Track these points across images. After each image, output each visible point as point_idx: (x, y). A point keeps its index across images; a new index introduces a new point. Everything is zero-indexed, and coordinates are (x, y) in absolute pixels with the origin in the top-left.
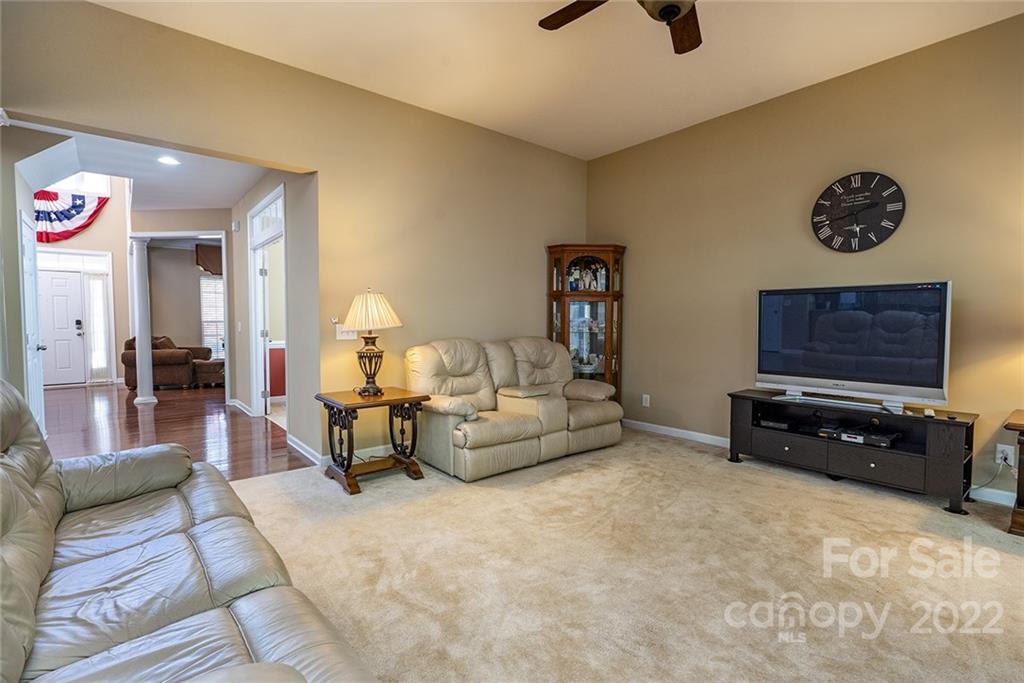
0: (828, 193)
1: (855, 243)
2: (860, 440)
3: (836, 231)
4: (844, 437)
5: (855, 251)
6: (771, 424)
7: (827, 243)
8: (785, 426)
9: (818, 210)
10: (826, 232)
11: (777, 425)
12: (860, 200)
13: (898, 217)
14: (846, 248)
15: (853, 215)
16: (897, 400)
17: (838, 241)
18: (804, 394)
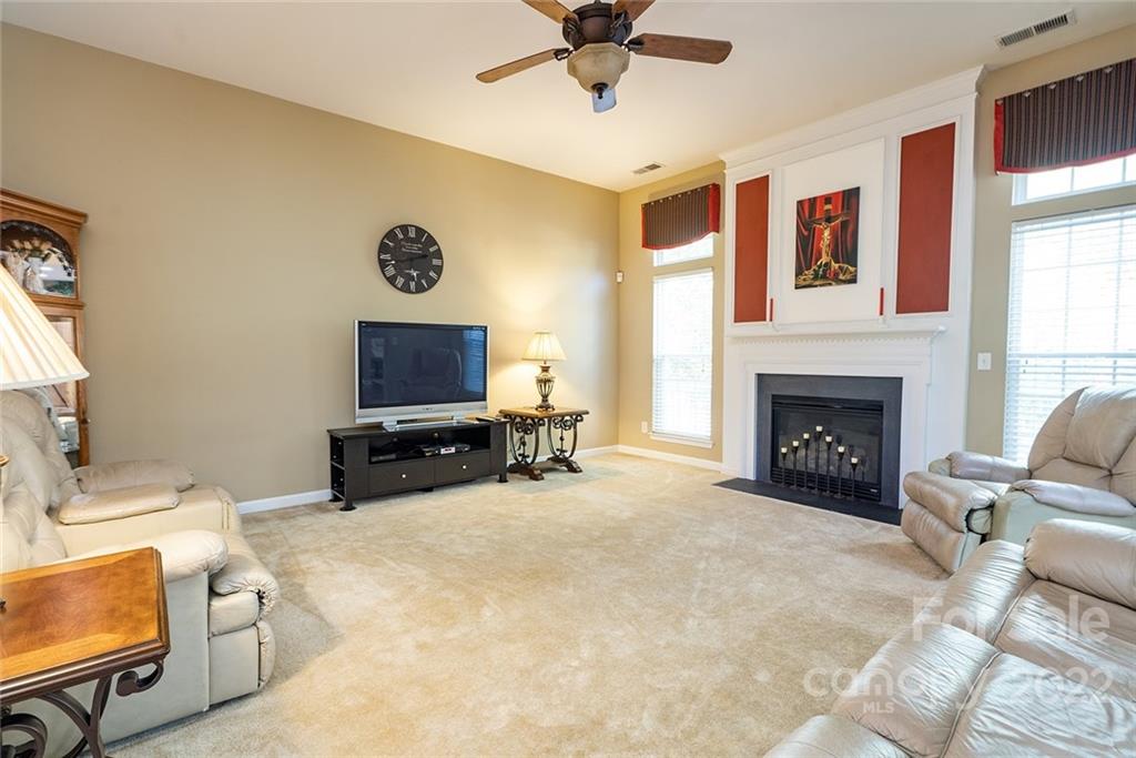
0: (391, 234)
1: (413, 285)
2: (453, 450)
3: (399, 271)
4: (443, 451)
5: (413, 293)
6: (381, 458)
7: (391, 280)
8: (393, 456)
9: (383, 248)
10: (391, 271)
11: (388, 457)
12: (415, 249)
13: (439, 270)
14: (405, 289)
15: (412, 260)
16: (460, 414)
17: (400, 281)
18: (399, 422)
